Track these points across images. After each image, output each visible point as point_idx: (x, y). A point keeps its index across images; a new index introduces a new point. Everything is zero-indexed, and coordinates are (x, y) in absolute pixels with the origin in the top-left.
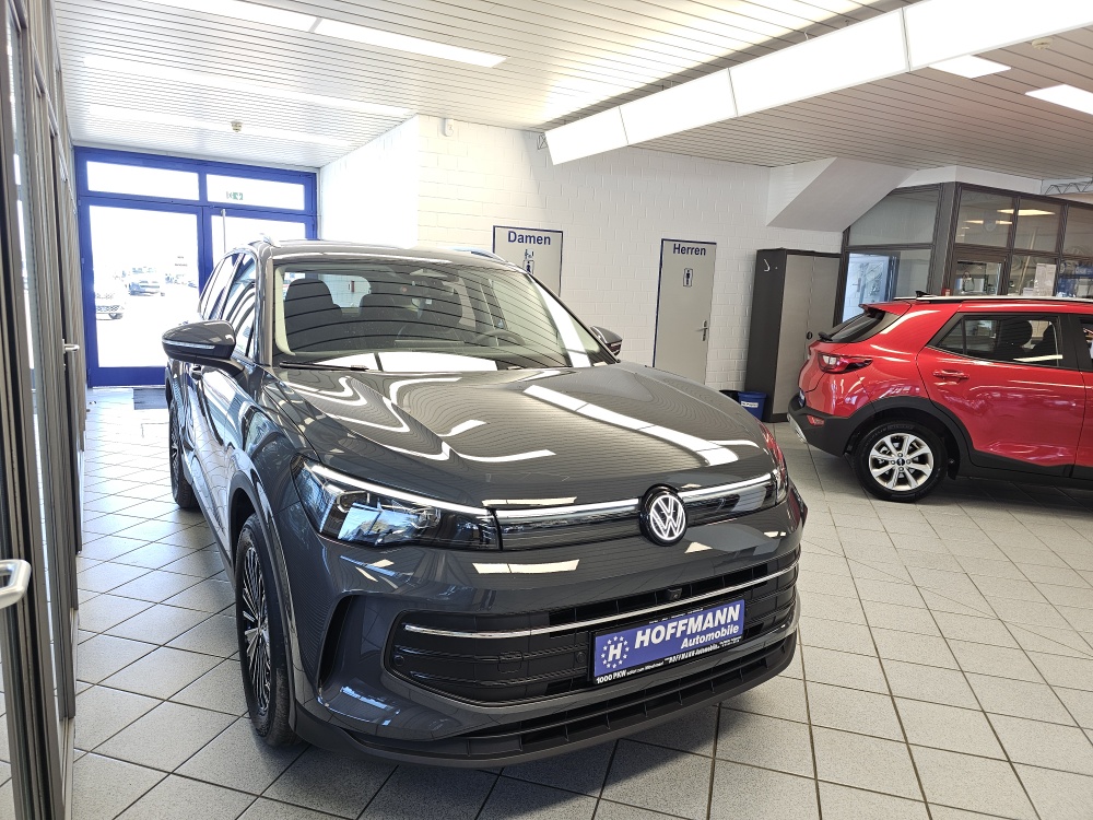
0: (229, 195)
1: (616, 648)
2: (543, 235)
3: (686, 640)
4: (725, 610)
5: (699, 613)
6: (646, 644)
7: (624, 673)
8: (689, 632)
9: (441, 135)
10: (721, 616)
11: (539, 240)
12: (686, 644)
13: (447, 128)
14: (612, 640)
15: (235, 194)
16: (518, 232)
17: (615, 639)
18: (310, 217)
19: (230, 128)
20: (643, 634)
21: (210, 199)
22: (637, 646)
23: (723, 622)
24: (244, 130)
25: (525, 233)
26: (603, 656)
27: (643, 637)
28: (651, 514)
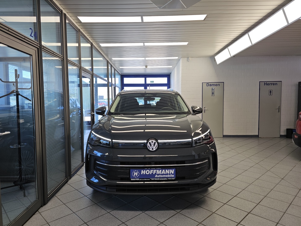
0: (151, 82)
1: (136, 173)
2: (217, 83)
3: (156, 175)
4: (169, 170)
5: (160, 169)
6: (144, 174)
7: (138, 179)
8: (157, 173)
9: (187, 62)
10: (167, 171)
11: (216, 85)
12: (156, 176)
13: (189, 60)
14: (135, 171)
15: (152, 81)
16: (209, 84)
17: (136, 171)
18: (168, 85)
19: (145, 67)
20: (143, 171)
21: (147, 83)
22: (142, 174)
23: (168, 173)
24: (148, 67)
25: (211, 84)
26: (132, 174)
27: (143, 172)
28: (148, 144)
